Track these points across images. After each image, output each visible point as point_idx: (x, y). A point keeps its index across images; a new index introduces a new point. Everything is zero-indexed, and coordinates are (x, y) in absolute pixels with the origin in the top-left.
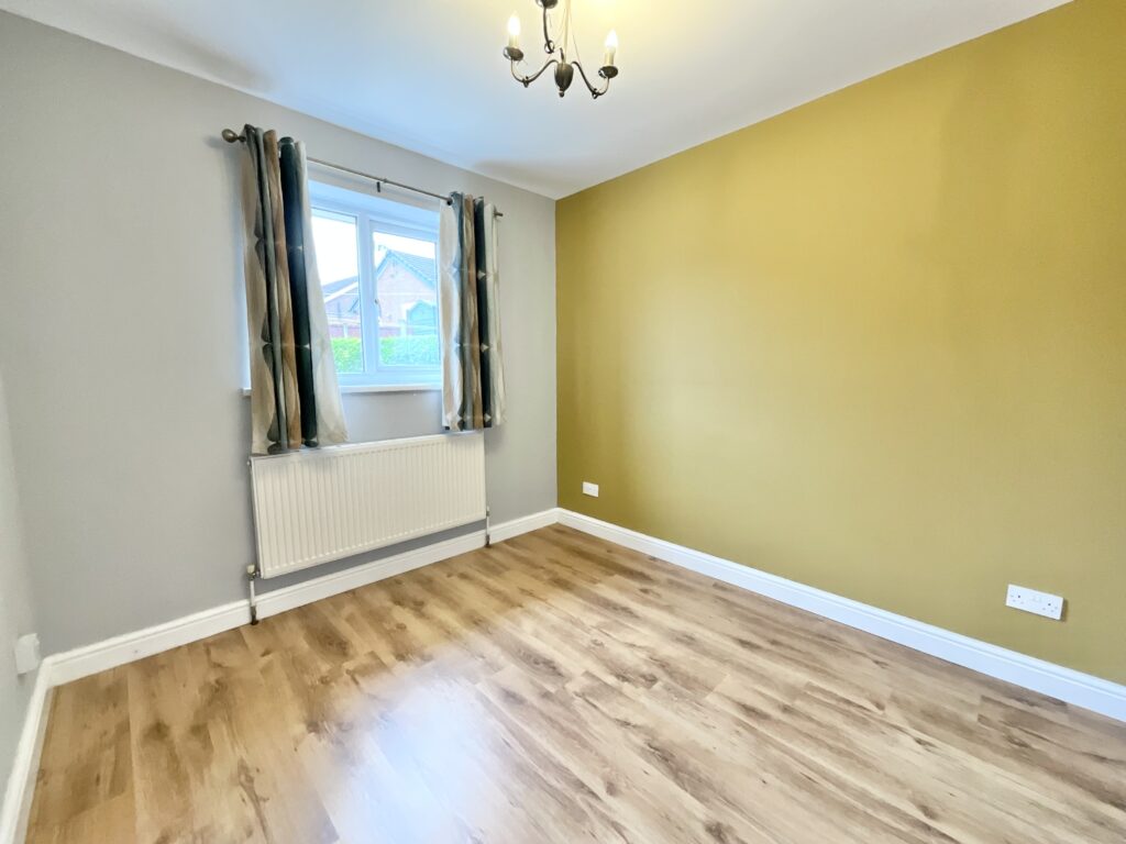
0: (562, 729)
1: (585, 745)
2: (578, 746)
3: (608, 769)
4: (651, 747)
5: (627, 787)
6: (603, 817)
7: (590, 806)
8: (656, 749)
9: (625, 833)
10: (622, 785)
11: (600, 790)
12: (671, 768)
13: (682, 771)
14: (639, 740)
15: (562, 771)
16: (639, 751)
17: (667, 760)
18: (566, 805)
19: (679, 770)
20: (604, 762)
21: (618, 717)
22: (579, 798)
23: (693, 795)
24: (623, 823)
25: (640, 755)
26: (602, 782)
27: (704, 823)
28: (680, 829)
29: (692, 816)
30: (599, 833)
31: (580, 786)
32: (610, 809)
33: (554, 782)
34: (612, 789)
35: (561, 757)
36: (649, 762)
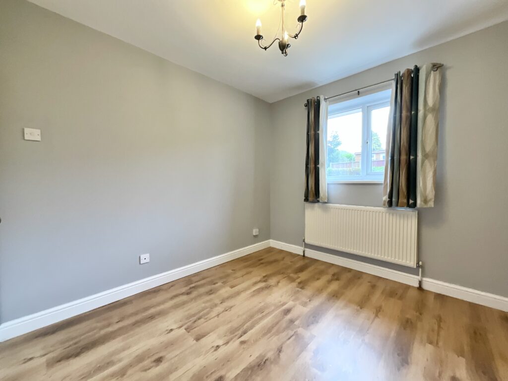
0: (272, 327)
1: (265, 334)
2: (264, 332)
3: (252, 342)
4: (266, 360)
5: (244, 348)
6: (232, 339)
7: (236, 335)
8: (265, 363)
9: (224, 346)
10: (245, 346)
11: (242, 339)
12: (254, 367)
13: (252, 372)
14: (270, 355)
15: (251, 327)
16: (263, 354)
17: (259, 366)
18: (237, 329)
19: (252, 371)
20: (256, 341)
21: (283, 348)
22: (240, 332)
23: (238, 374)
24: (228, 345)
25: (260, 355)
26: (246, 339)
27: (225, 375)
28: (223, 365)
29: (228, 371)
30: (226, 337)
31: (245, 333)
32: (234, 341)
33: (246, 325)
34: (243, 343)
35: (258, 327)
36: (257, 358)
